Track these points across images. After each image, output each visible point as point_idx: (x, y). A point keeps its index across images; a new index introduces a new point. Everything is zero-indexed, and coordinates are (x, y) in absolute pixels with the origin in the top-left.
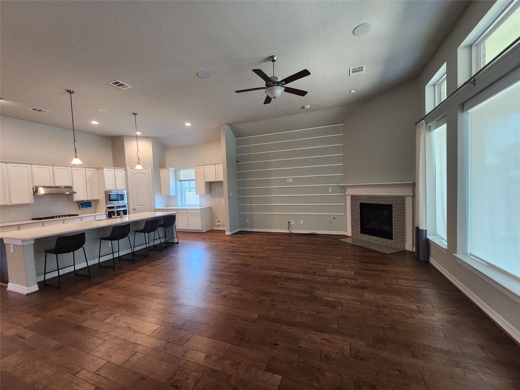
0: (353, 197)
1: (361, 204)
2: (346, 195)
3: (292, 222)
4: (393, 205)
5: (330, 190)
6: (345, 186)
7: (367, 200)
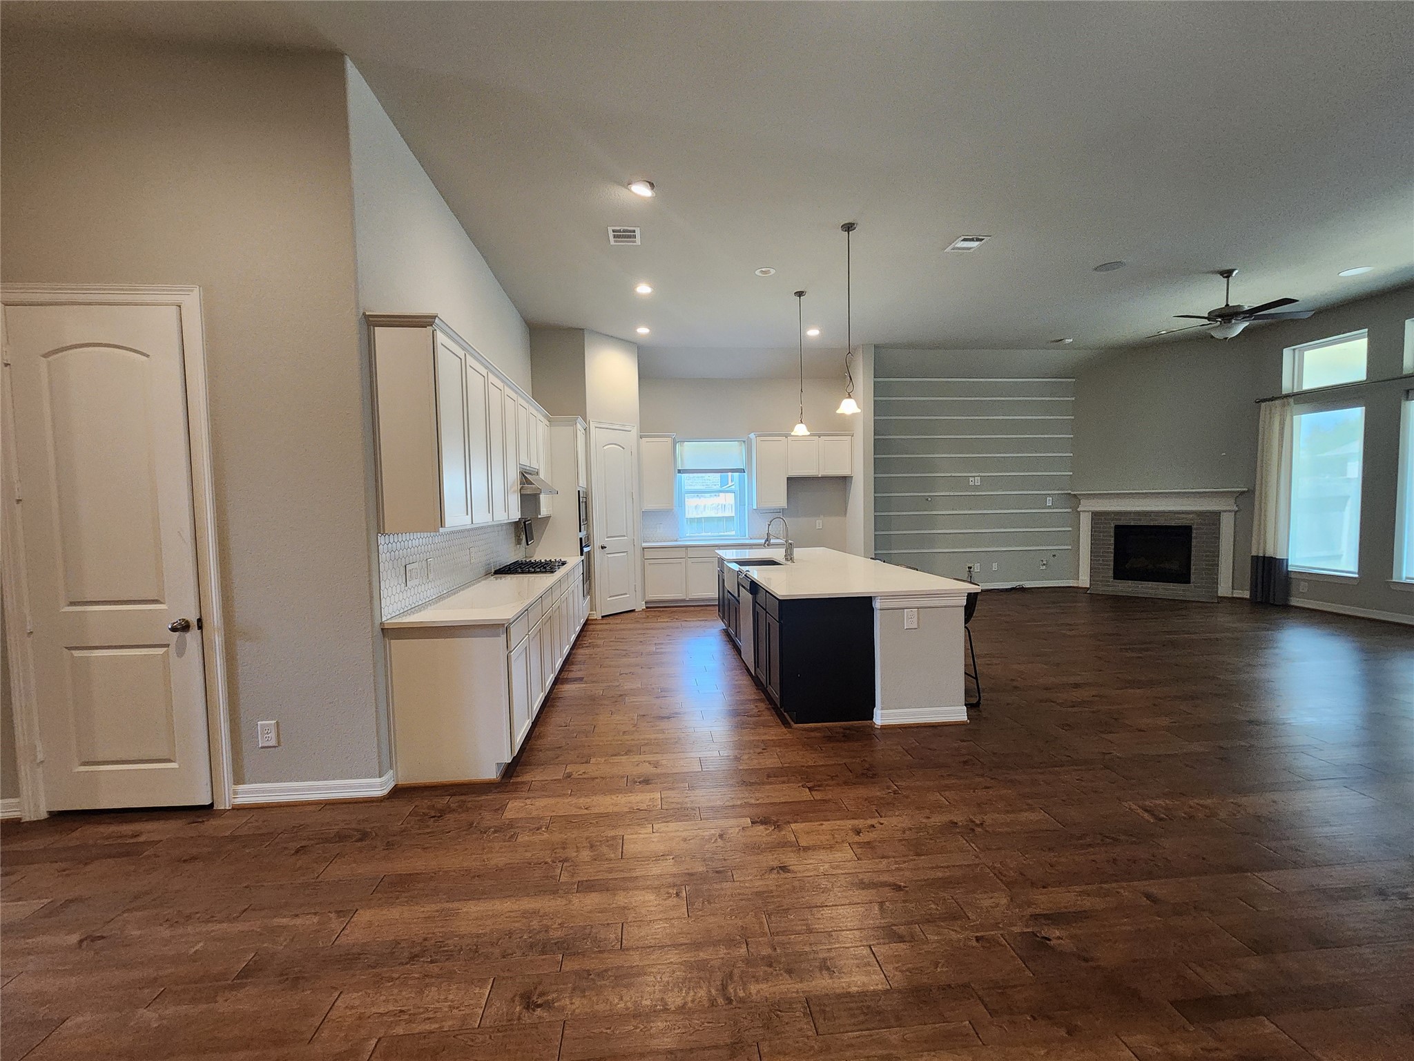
0: (1096, 516)
1: (1117, 527)
2: (1079, 512)
3: (977, 568)
4: (1194, 527)
5: (1049, 504)
6: (1080, 495)
7: (1134, 520)
